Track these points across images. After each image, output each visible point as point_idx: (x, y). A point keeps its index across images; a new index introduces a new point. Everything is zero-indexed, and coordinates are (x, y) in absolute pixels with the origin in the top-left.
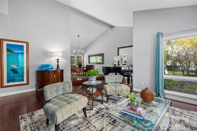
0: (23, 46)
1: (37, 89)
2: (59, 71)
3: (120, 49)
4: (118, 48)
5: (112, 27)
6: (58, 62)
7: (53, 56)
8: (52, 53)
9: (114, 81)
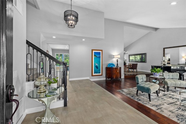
0: (100, 53)
1: (106, 79)
2: (119, 68)
3: (166, 50)
4: (164, 49)
5: (156, 29)
6: (117, 62)
7: (114, 58)
8: (114, 56)
9: (171, 77)
